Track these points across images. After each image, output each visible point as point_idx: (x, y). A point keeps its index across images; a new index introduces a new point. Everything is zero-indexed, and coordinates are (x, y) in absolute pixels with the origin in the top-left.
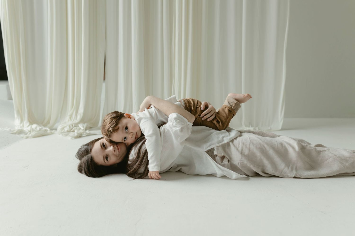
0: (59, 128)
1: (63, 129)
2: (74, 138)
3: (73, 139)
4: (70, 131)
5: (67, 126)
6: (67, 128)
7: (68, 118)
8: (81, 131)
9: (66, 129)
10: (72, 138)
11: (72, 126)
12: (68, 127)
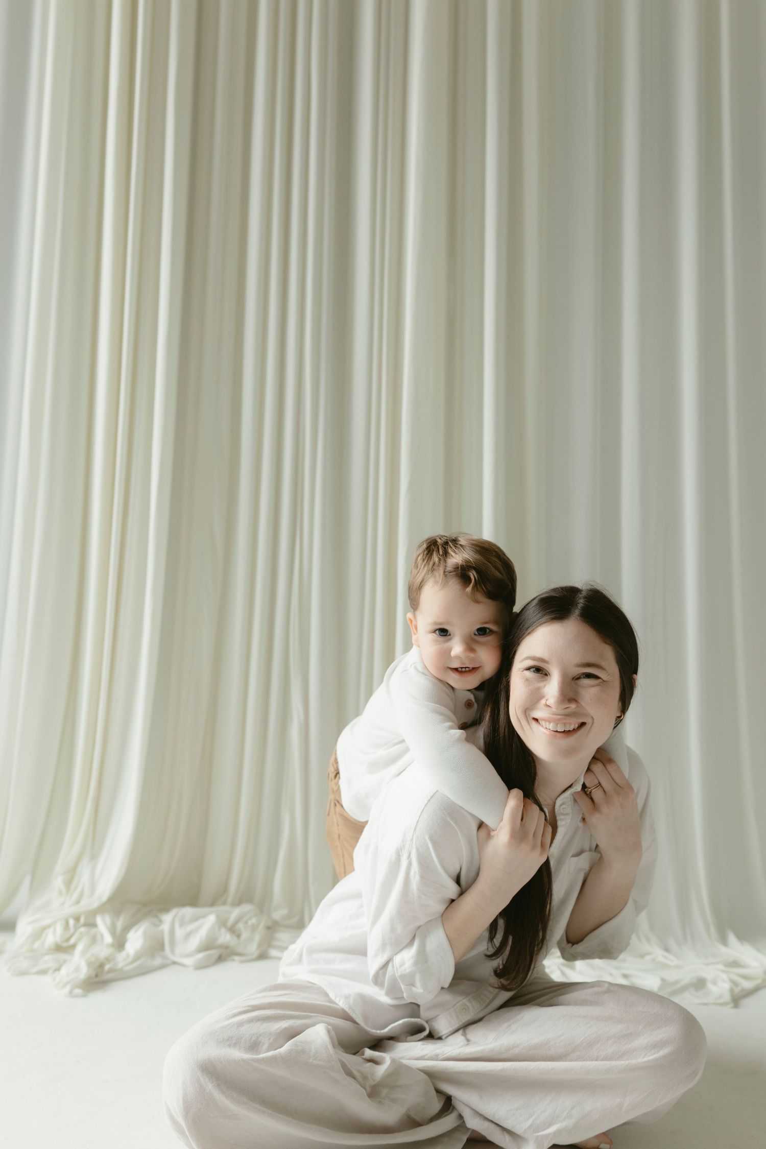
0: (24, 928)
1: (39, 934)
2: (78, 991)
3: (77, 996)
4: (65, 945)
5: (54, 923)
6: (55, 931)
7: (58, 882)
8: (103, 950)
9: (52, 938)
10: (71, 992)
11: (77, 919)
12: (59, 928)
